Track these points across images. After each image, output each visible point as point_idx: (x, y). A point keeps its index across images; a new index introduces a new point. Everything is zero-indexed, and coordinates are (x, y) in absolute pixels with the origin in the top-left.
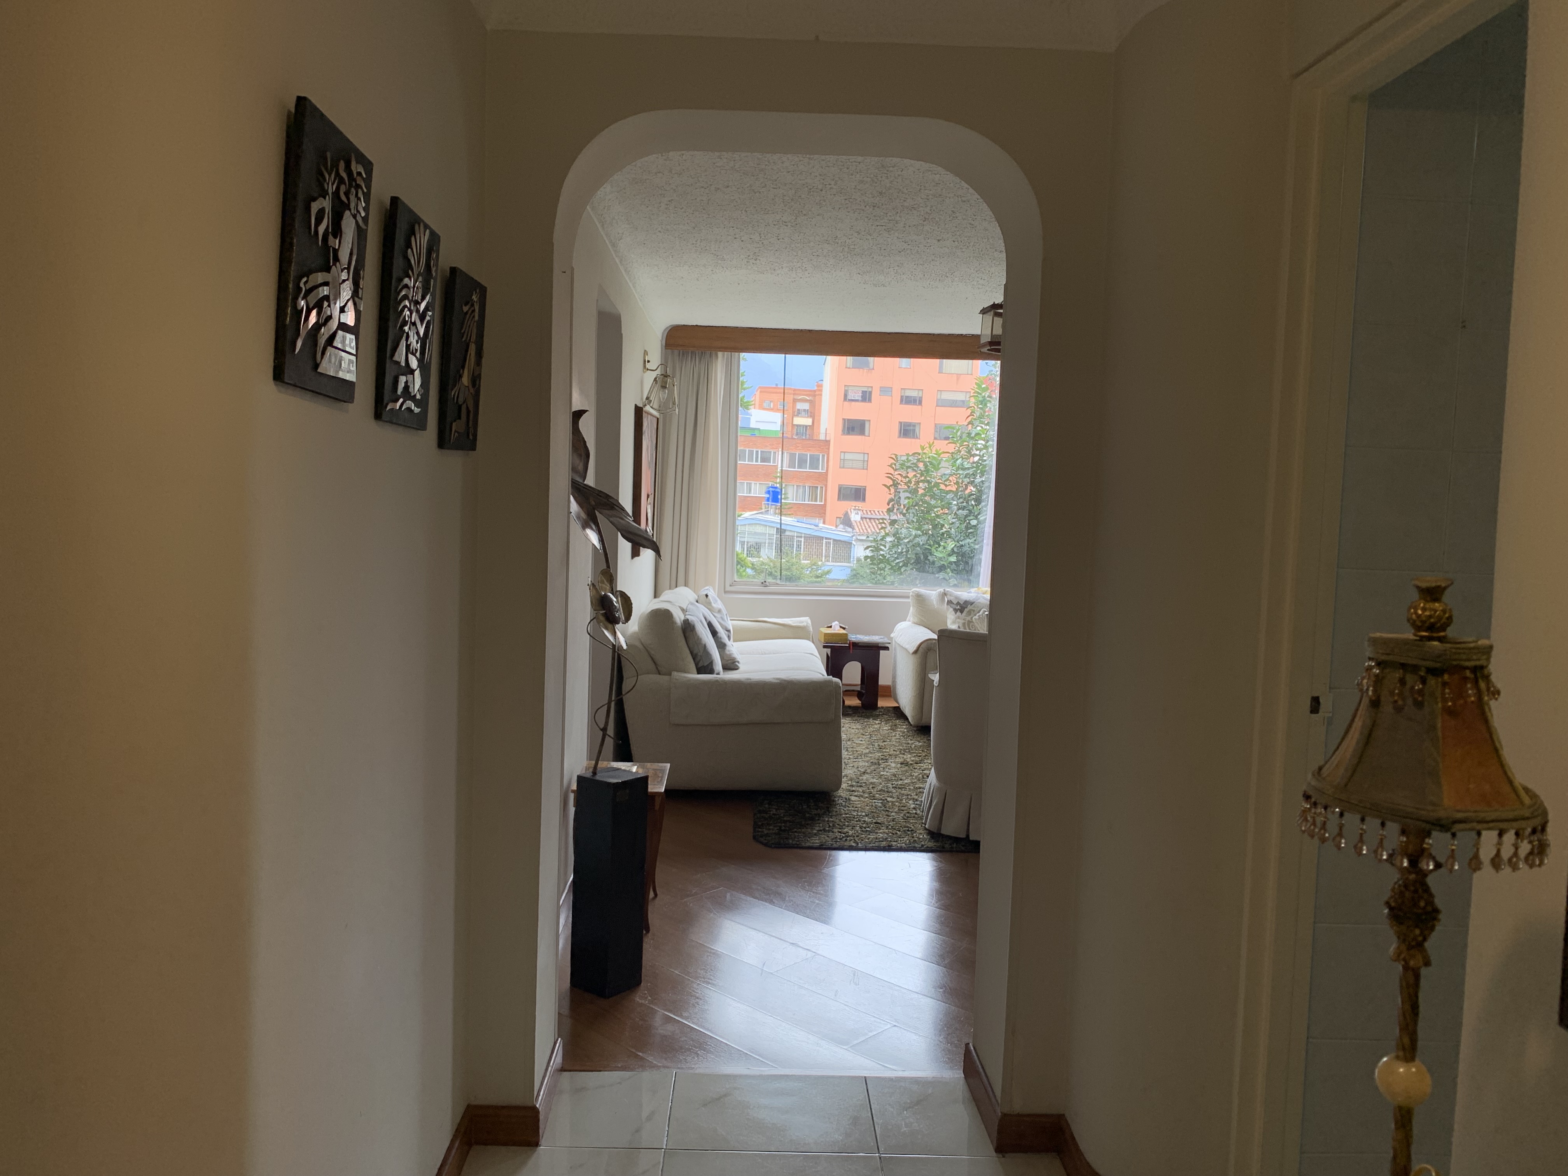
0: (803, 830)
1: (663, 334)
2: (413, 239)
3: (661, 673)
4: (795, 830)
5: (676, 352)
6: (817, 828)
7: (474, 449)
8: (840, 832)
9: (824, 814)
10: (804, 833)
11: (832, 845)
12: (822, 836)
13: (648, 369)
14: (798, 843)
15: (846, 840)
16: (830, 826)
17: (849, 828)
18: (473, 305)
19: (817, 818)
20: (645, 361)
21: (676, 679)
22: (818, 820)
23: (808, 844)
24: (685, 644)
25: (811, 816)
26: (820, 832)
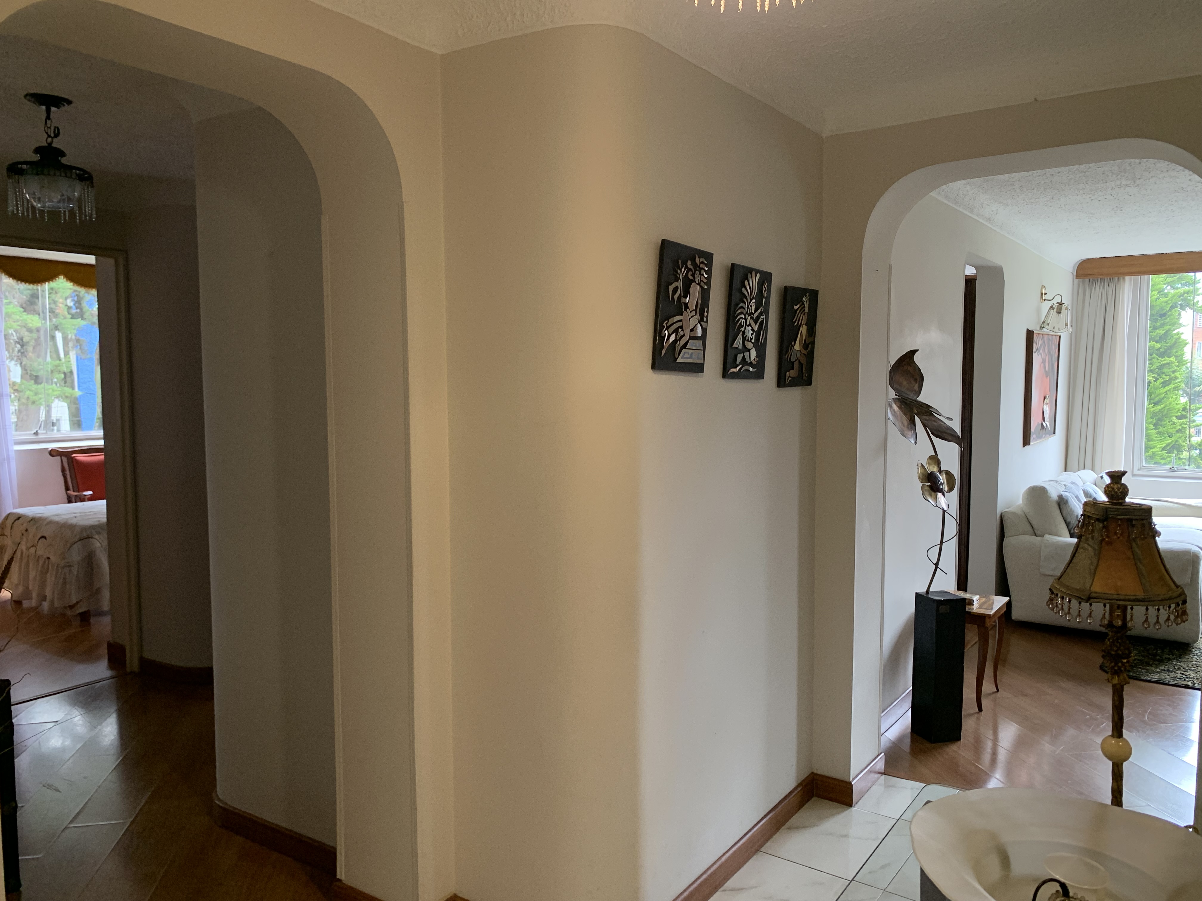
0: (1148, 668)
1: (1074, 267)
2: (746, 282)
3: (1037, 535)
4: (1140, 666)
5: (1087, 280)
6: (1163, 668)
7: (810, 384)
8: (1182, 674)
9: (1174, 659)
10: (1147, 670)
11: (1169, 682)
12: (1163, 674)
13: (1045, 300)
14: (1138, 676)
15: (1185, 680)
16: (1175, 668)
17: (1193, 672)
18: (803, 304)
19: (1166, 661)
20: (1042, 294)
21: (1047, 540)
22: (1167, 662)
23: (1147, 678)
24: (1060, 514)
25: (1161, 659)
26: (1163, 671)
